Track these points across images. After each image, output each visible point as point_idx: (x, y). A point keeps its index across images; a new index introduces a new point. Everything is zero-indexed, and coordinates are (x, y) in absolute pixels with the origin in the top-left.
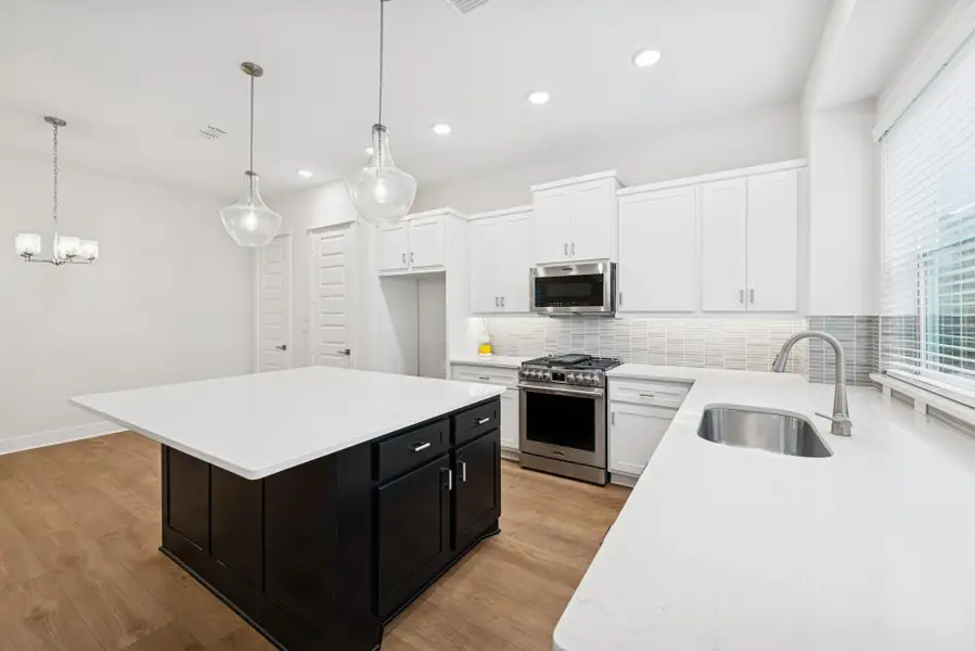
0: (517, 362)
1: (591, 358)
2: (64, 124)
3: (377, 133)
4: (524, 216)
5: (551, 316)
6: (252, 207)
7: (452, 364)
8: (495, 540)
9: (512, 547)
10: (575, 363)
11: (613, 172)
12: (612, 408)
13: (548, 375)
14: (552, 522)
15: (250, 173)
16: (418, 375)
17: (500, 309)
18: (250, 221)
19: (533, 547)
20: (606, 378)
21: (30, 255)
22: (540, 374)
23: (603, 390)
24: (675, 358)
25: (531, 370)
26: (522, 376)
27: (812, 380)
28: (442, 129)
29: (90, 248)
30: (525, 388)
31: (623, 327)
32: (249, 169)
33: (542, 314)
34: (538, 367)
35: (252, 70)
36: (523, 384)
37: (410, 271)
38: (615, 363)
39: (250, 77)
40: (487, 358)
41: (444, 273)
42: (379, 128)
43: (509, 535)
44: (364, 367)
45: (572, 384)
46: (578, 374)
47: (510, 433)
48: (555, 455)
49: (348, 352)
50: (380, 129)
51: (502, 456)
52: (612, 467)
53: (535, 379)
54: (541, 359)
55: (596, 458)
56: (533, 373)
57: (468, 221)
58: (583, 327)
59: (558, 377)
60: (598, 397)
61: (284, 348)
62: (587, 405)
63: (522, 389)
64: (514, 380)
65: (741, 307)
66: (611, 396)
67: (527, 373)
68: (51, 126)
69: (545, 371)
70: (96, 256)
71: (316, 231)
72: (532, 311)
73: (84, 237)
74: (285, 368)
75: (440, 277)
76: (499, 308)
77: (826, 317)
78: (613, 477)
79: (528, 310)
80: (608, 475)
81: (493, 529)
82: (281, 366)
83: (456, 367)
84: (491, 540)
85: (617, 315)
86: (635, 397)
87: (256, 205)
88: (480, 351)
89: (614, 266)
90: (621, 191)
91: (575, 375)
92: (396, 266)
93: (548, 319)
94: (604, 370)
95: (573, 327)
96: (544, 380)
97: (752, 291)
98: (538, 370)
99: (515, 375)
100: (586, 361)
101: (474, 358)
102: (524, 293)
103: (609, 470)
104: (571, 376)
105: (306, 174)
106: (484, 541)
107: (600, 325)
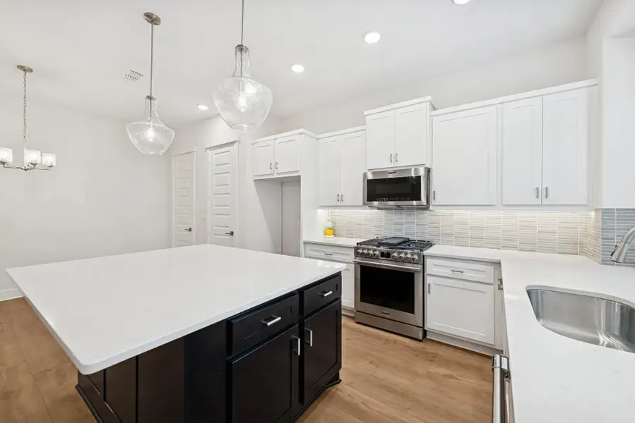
0: (353, 242)
1: (409, 240)
2: (31, 71)
3: (239, 53)
4: (358, 134)
5: (378, 209)
6: (151, 124)
7: (305, 243)
8: (338, 389)
9: (350, 396)
10: (398, 244)
11: (429, 98)
12: (429, 280)
13: (377, 253)
14: (382, 374)
15: (150, 98)
16: (282, 254)
17: (339, 204)
18: (150, 134)
19: (366, 397)
20: (424, 256)
21: (5, 163)
22: (371, 252)
23: (421, 266)
24: (477, 242)
25: (363, 249)
26: (357, 254)
27: (604, 262)
28: (298, 69)
29: (49, 159)
30: (359, 263)
31: (434, 218)
32: (149, 95)
33: (371, 207)
34: (370, 247)
35: (152, 19)
36: (358, 260)
37: (276, 176)
38: (429, 245)
39: (150, 24)
40: (331, 239)
41: (300, 176)
42: (240, 48)
43: (347, 385)
44: (242, 246)
45: (396, 260)
46: (401, 253)
47: (348, 298)
48: (382, 315)
49: (232, 234)
50: (242, 50)
51: (343, 312)
52: (428, 326)
53: (367, 256)
54: (372, 240)
55: (415, 318)
56: (366, 251)
57: (318, 139)
58: (403, 217)
59: (386, 255)
60: (417, 271)
61: (190, 230)
62: (408, 278)
63: (356, 263)
64: (351, 256)
65: (538, 202)
66: (428, 271)
67: (360, 251)
68: (22, 72)
69: (374, 250)
70: (54, 164)
71: (211, 148)
72: (364, 204)
73: (44, 150)
74: (191, 244)
75: (297, 180)
76: (339, 202)
77: (617, 209)
78: (428, 333)
79: (362, 204)
80: (425, 332)
81: (336, 380)
82: (188, 243)
83: (307, 246)
84: (333, 389)
85: (431, 208)
86: (448, 272)
87: (154, 122)
88: (325, 234)
89: (428, 171)
90: (435, 112)
91: (399, 253)
92: (265, 172)
93: (376, 211)
94: (422, 250)
95: (395, 217)
96: (374, 257)
97: (547, 188)
98: (369, 250)
99: (352, 252)
100: (406, 243)
101: (320, 239)
102: (359, 191)
103: (425, 328)
104: (396, 255)
105: (203, 108)
106: (327, 390)
107: (417, 215)
